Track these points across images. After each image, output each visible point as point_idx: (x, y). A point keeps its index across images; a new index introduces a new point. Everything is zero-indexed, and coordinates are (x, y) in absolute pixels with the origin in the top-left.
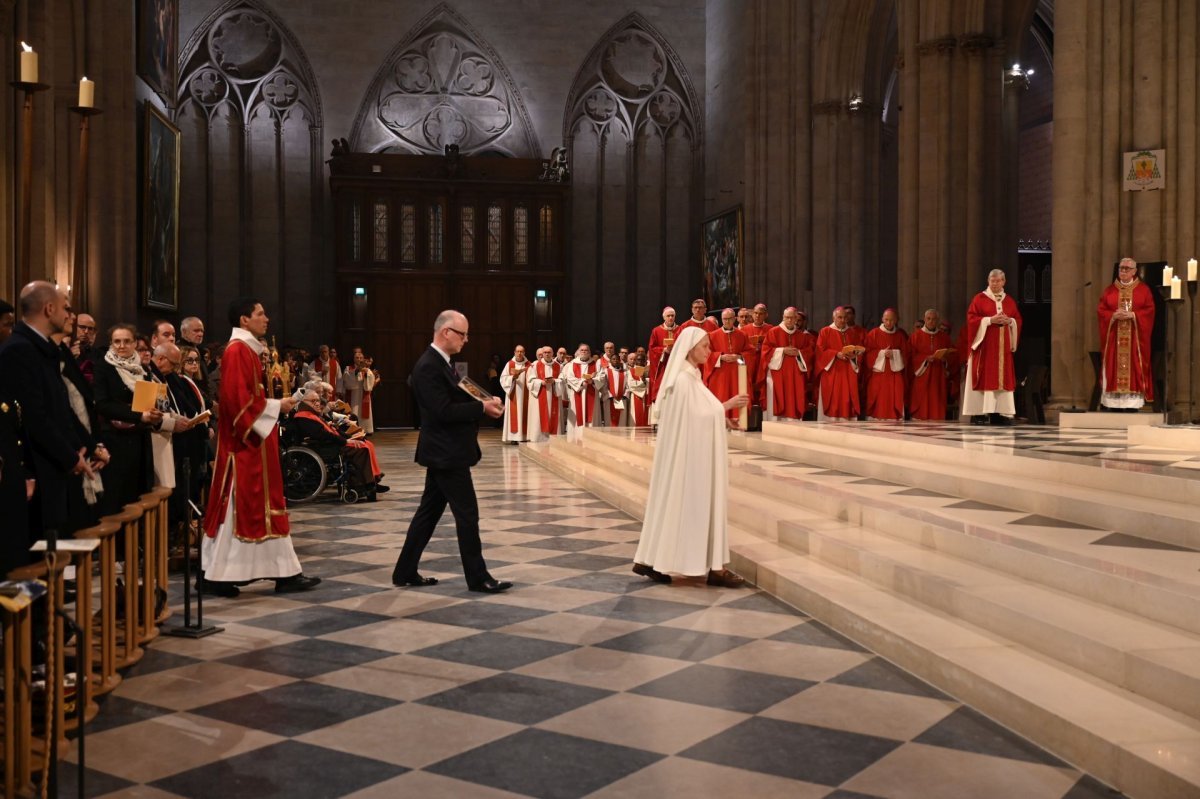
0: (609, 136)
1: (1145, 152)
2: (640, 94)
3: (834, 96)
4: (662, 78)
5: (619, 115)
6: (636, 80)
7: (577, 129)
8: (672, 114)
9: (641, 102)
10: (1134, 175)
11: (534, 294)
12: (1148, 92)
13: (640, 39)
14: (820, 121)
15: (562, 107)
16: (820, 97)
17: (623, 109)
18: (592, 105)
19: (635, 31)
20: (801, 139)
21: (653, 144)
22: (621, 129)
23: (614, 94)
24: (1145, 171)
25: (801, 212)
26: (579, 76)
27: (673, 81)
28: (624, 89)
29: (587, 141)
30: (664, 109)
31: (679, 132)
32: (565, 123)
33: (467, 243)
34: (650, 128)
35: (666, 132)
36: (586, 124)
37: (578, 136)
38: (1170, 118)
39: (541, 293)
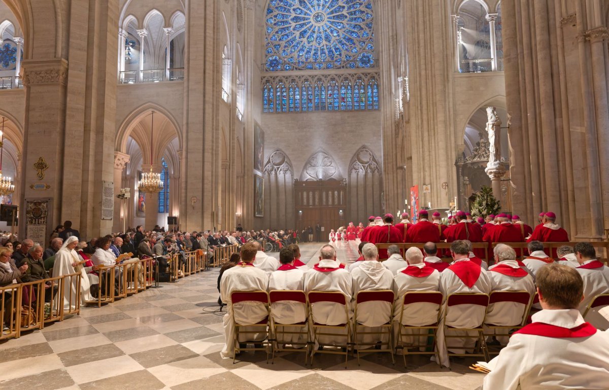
0: (359, 173)
1: (427, 185)
2: (366, 163)
3: (401, 165)
4: (371, 159)
5: (361, 168)
6: (365, 160)
7: (351, 172)
8: (374, 167)
9: (366, 165)
10: (426, 189)
11: (339, 211)
12: (427, 174)
13: (366, 150)
14: (399, 171)
15: (347, 168)
16: (398, 165)
17: (362, 167)
18: (355, 166)
19: (364, 149)
20: (395, 175)
21: (370, 175)
22: (362, 172)
23: (360, 164)
24: (427, 189)
25: (396, 192)
26: (351, 160)
27: (374, 159)
28: (362, 162)
29: (354, 175)
30: (372, 166)
31: (376, 171)
32: (348, 171)
33: (324, 200)
34: (369, 171)
35: (373, 172)
36: (354, 171)
37: (352, 174)
38: (432, 178)
39: (341, 211)
